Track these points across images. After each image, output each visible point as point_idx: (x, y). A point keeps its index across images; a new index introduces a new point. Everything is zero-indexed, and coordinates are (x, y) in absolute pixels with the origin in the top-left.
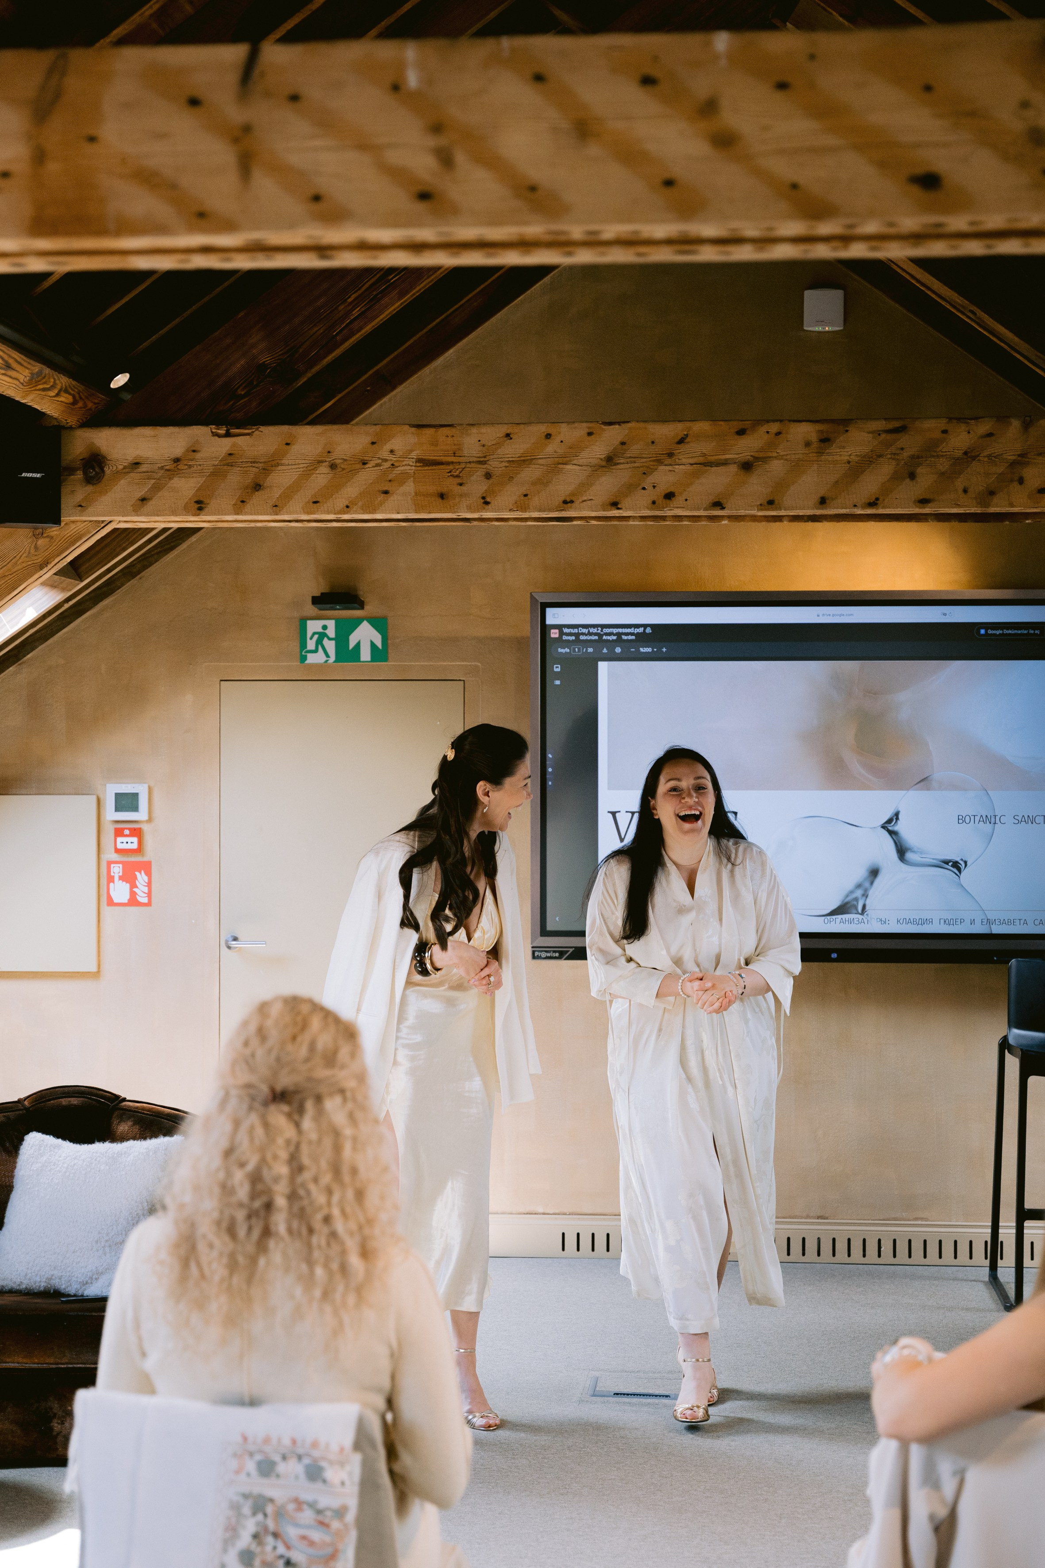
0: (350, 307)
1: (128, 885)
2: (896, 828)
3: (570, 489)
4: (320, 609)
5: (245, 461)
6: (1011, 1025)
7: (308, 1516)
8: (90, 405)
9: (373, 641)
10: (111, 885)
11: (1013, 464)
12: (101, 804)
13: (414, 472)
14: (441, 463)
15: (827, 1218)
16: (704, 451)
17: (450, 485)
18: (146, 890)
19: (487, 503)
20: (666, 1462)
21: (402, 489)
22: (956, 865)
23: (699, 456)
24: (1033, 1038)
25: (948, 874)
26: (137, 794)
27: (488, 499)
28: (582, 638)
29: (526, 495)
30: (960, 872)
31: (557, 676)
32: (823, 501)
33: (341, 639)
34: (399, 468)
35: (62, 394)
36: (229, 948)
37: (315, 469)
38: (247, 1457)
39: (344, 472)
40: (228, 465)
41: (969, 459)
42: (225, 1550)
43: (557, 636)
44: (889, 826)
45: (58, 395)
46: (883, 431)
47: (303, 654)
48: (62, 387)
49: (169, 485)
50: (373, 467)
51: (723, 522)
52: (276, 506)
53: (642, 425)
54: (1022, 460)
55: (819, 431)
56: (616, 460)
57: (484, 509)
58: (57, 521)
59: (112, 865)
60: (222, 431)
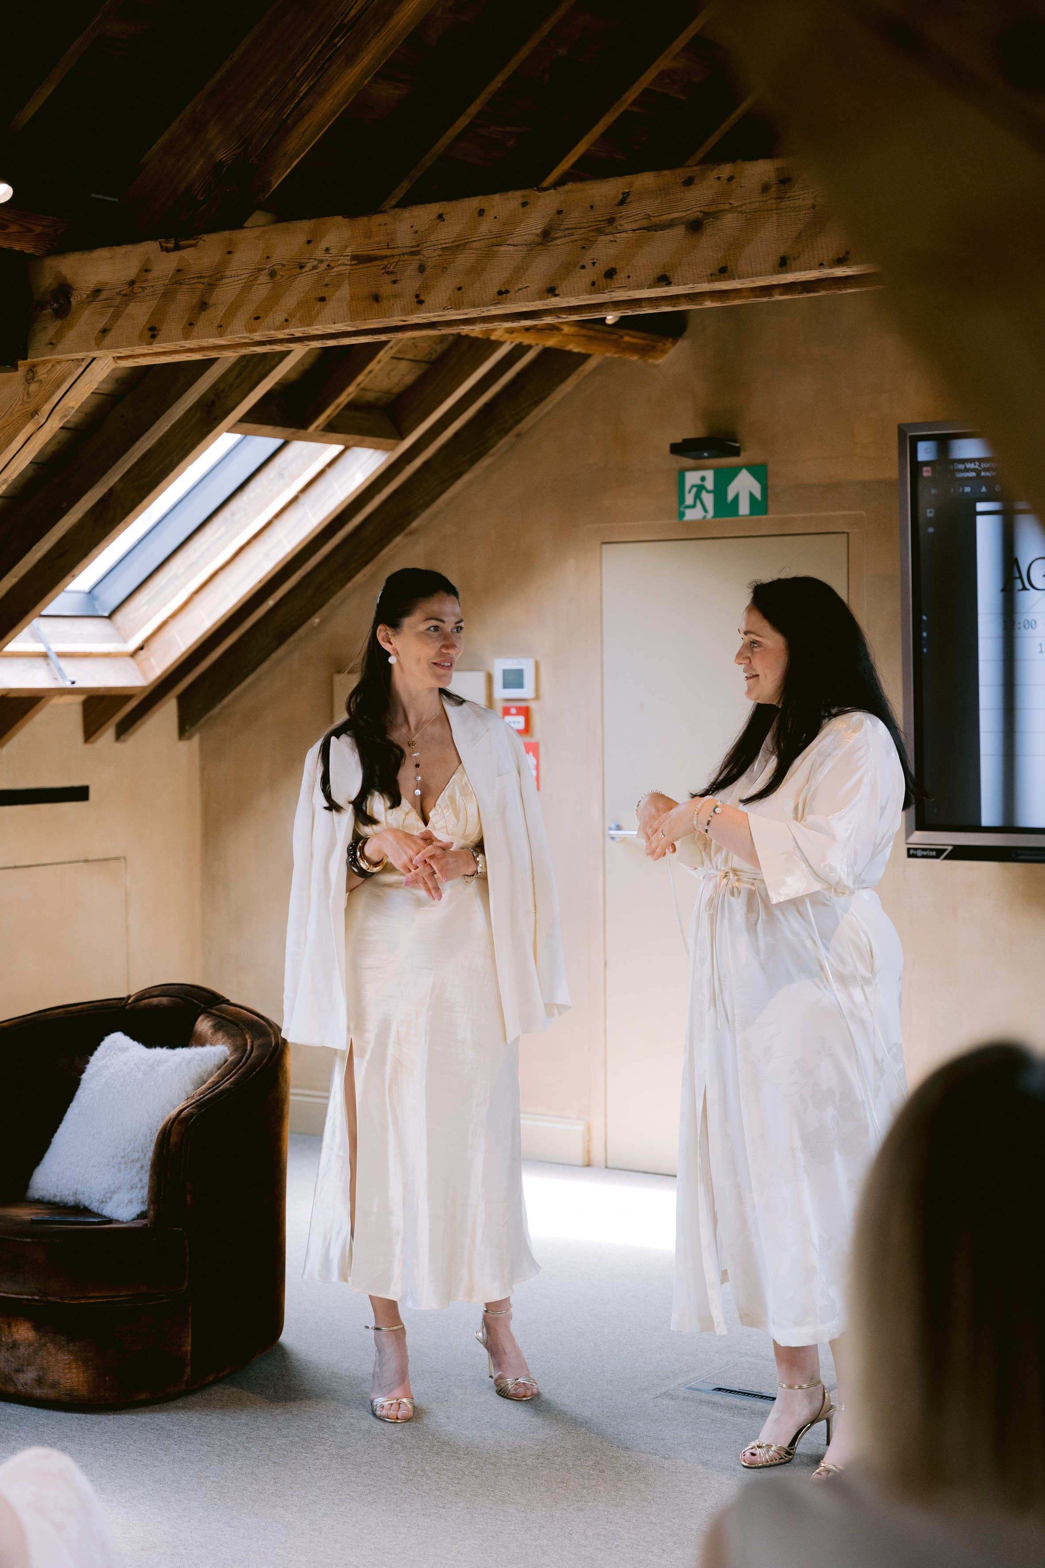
0: (299, 83)
3: (505, 275)
5: (191, 276)
9: (752, 491)
12: (492, 681)
13: (349, 273)
14: (375, 259)
16: (649, 211)
17: (385, 284)
21: (338, 294)
23: (643, 219)
26: (523, 670)
27: (422, 298)
29: (460, 289)
31: (931, 522)
32: (782, 263)
33: (720, 492)
34: (335, 269)
36: (613, 838)
37: (256, 279)
39: (284, 279)
40: (177, 283)
43: (929, 474)
49: (126, 312)
50: (310, 270)
52: (221, 326)
53: (579, 186)
55: (778, 169)
56: (553, 234)
57: (418, 309)
60: (171, 245)
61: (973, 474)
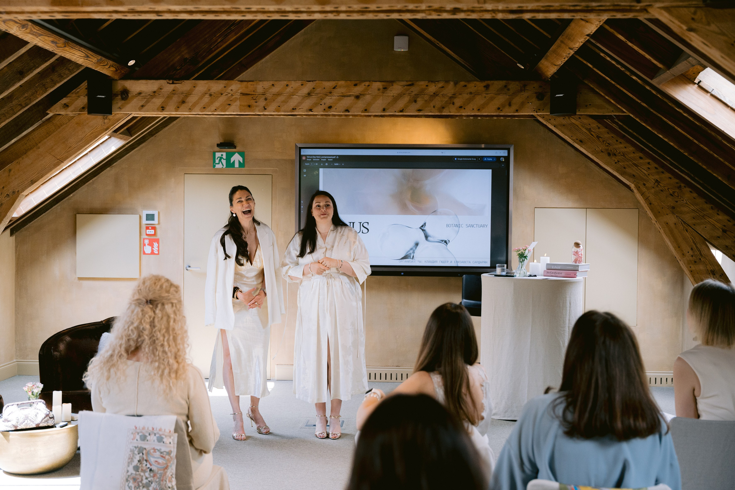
0: (217, 38)
1: (151, 247)
2: (425, 229)
3: (295, 104)
4: (220, 149)
5: (179, 93)
6: (462, 299)
7: (158, 454)
8: (123, 72)
9: (240, 160)
10: (145, 247)
11: (451, 98)
12: (141, 218)
13: (240, 98)
14: (249, 94)
15: (400, 367)
16: (343, 91)
17: (252, 102)
18: (157, 249)
19: (265, 109)
20: (326, 448)
21: (235, 104)
22: (445, 242)
23: (340, 93)
24: (471, 303)
25: (443, 245)
26: (154, 214)
27: (266, 108)
28: (314, 160)
29: (279, 106)
30: (447, 244)
31: (305, 173)
32: (384, 110)
33: (228, 159)
34: (234, 96)
35: (111, 67)
36: (187, 270)
37: (204, 96)
38: (137, 434)
39: (214, 97)
40: (173, 94)
41: (435, 96)
42: (129, 466)
43: (305, 159)
44: (422, 228)
45: (109, 67)
46: (405, 85)
47: (214, 164)
48: (110, 65)
49: (152, 101)
50: (225, 95)
51: (350, 117)
52: (190, 109)
53: (320, 82)
54: (454, 96)
55: (383, 85)
56: (311, 94)
57: (264, 111)
58: (111, 113)
59: (145, 240)
60: (171, 82)
61: (319, 160)
